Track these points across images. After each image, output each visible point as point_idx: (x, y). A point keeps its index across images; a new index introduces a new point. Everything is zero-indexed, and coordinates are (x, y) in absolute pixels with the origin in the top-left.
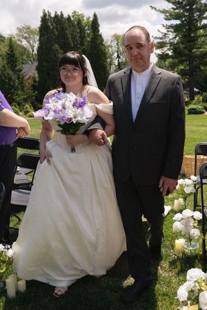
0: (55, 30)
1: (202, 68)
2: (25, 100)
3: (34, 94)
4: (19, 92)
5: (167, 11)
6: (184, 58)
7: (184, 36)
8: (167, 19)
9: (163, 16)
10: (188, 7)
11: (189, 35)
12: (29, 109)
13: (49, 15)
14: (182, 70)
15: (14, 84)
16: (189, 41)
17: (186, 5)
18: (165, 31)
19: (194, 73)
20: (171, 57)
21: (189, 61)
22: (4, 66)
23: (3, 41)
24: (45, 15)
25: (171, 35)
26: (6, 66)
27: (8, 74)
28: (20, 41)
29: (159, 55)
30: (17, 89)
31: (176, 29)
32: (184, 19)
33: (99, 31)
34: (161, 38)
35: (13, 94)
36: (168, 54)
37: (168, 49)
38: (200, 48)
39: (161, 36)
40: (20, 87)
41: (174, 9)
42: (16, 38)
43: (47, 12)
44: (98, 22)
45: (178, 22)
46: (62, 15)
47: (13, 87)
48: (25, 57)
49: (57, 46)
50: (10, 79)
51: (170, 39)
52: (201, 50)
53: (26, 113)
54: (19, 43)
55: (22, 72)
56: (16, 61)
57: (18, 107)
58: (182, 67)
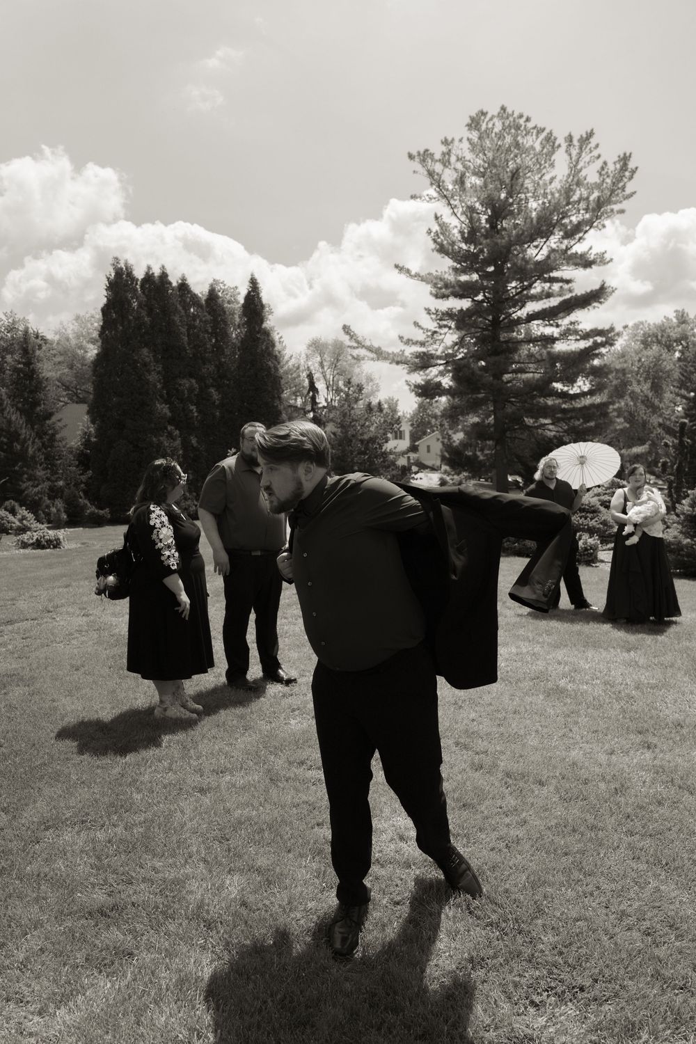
0: (144, 313)
1: (529, 421)
3: (84, 478)
4: (40, 473)
5: (436, 278)
6: (481, 396)
7: (481, 341)
8: (437, 296)
9: (428, 288)
10: (491, 269)
11: (495, 337)
13: (130, 274)
14: (475, 425)
16: (496, 352)
17: (487, 262)
18: (433, 326)
19: (508, 434)
20: (448, 392)
21: (495, 402)
24: (119, 273)
25: (451, 337)
27: (10, 422)
29: (417, 386)
31: (462, 320)
32: (480, 297)
33: (262, 321)
34: (422, 344)
36: (439, 384)
37: (442, 374)
38: (522, 371)
39: (421, 336)
41: (455, 270)
43: (122, 265)
44: (260, 299)
45: (465, 304)
46: (164, 276)
49: (145, 351)
50: (14, 436)
51: (447, 348)
52: (525, 376)
55: (54, 419)
58: (476, 419)
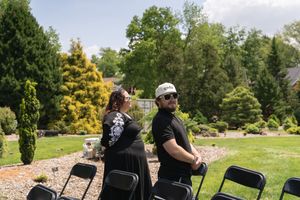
2: (288, 112)
12: (291, 123)
15: (275, 92)
22: (264, 71)
23: (267, 43)
26: (267, 71)
28: (287, 40)
30: (278, 98)
35: (272, 104)
40: (282, 95)
42: (283, 38)
47: (274, 95)
48: (292, 59)
53: (287, 127)
54: (287, 43)
56: (279, 64)
57: (277, 120)
